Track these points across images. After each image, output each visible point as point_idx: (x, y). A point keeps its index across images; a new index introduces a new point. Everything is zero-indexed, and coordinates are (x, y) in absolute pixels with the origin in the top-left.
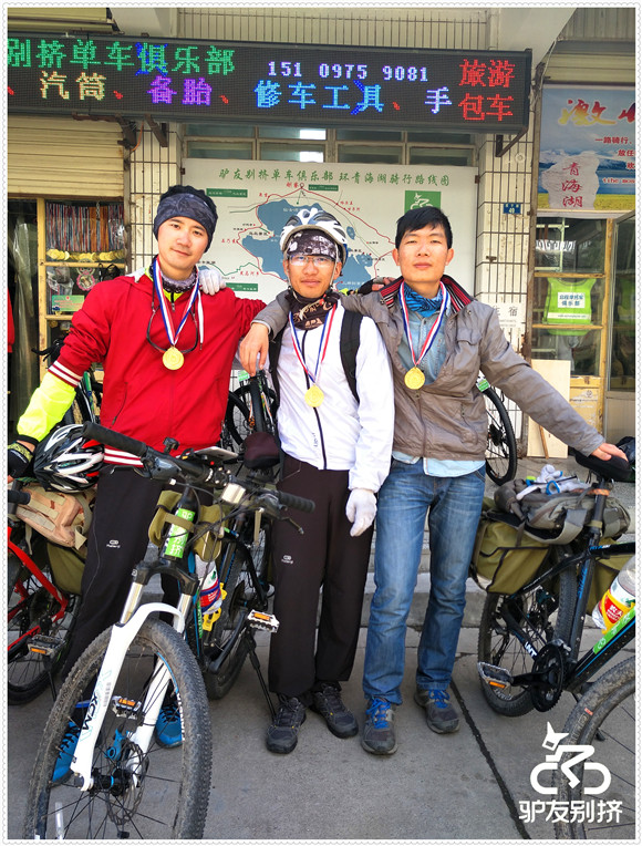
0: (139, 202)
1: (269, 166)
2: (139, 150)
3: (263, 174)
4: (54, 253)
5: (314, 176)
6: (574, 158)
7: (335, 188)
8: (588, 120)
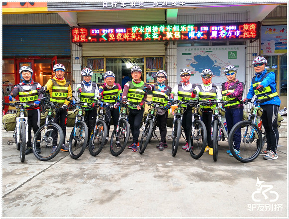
0: (169, 57)
1: (197, 48)
2: (169, 46)
3: (195, 49)
4: (148, 69)
5: (207, 49)
6: (269, 42)
7: (212, 52)
8: (272, 33)
